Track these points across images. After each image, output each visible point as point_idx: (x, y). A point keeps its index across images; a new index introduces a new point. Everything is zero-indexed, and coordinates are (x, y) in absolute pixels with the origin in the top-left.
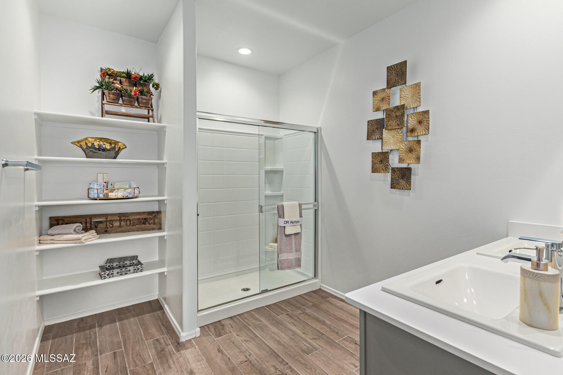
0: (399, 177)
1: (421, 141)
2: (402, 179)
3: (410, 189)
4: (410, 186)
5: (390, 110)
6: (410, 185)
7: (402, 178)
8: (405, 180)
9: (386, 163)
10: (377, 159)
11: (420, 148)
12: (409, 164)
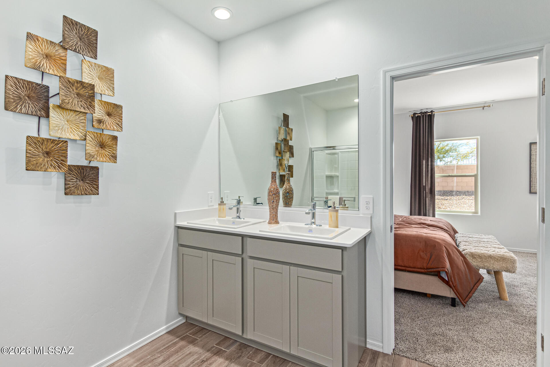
0: (77, 179)
1: (117, 137)
2: (82, 182)
3: (98, 193)
4: (98, 190)
5: (69, 81)
6: (97, 188)
7: (82, 180)
8: (87, 183)
9: (59, 157)
10: (37, 148)
11: (116, 145)
12: (90, 161)
